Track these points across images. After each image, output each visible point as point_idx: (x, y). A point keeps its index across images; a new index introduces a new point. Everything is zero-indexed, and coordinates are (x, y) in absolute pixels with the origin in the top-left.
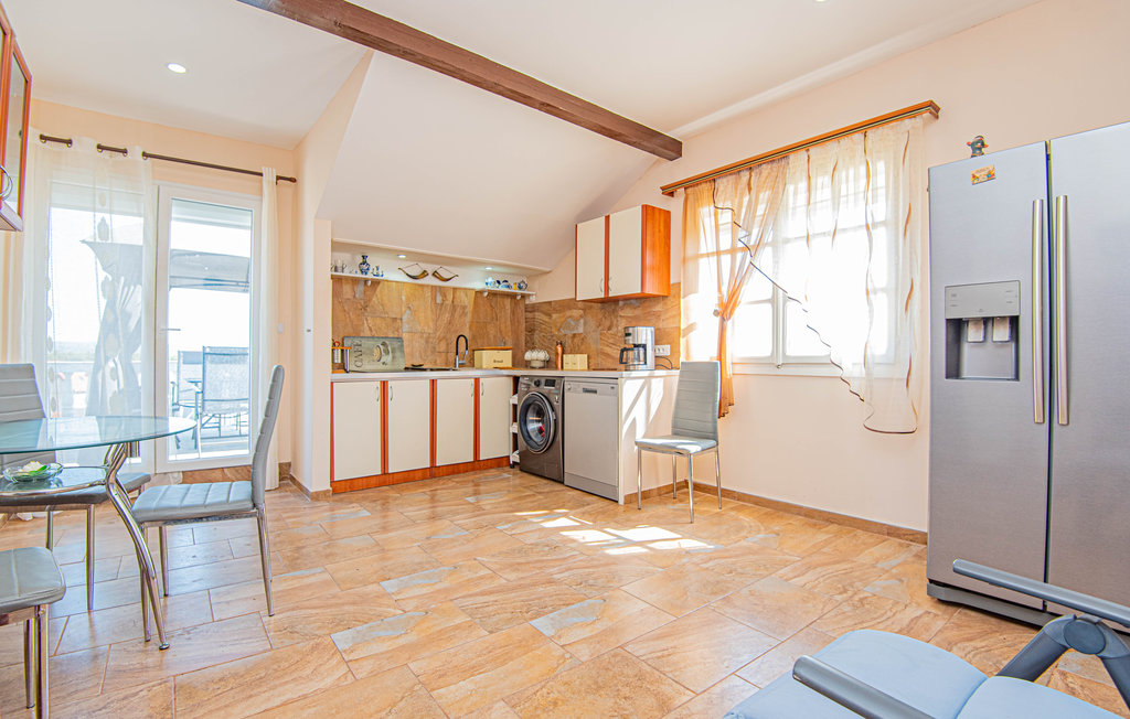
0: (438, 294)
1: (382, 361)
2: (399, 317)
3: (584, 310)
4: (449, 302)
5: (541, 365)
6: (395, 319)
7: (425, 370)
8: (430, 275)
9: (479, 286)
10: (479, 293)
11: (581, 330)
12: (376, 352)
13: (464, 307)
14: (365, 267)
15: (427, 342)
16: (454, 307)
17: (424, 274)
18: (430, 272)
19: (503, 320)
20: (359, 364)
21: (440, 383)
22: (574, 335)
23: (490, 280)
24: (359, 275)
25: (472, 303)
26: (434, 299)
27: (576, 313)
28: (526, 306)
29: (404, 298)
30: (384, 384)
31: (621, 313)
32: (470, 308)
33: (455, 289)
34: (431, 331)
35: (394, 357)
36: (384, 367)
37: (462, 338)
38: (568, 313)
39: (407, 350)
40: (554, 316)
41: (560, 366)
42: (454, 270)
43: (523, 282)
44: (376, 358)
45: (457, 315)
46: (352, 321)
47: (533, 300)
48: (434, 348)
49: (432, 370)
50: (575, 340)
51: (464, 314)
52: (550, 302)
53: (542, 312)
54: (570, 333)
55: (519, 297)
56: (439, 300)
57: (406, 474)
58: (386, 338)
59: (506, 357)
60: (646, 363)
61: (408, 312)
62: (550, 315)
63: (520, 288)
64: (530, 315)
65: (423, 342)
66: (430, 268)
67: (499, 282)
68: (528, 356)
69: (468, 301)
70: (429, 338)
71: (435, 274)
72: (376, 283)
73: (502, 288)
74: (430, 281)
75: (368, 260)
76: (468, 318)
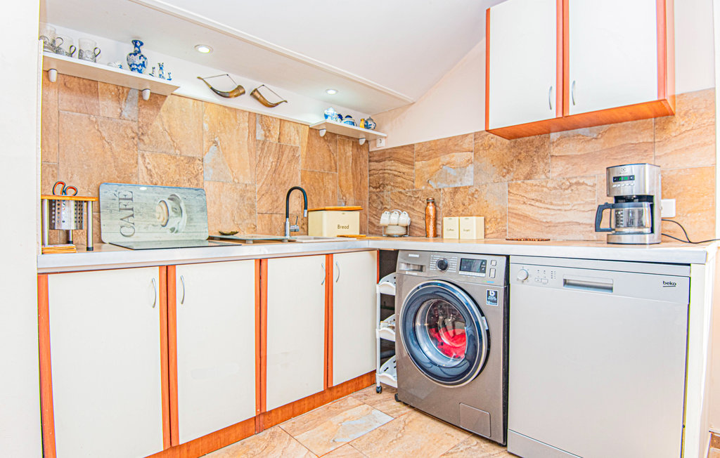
0: (258, 126)
1: (170, 226)
2: (198, 156)
3: (476, 152)
4: (274, 139)
5: (403, 231)
6: (191, 159)
7: (244, 241)
8: (247, 94)
9: (314, 120)
10: (314, 131)
11: (468, 181)
12: (160, 211)
13: (295, 150)
14: (138, 60)
15: (242, 197)
16: (281, 148)
17: (239, 91)
18: (248, 89)
19: (344, 171)
20: (127, 231)
21: (272, 265)
22: (456, 190)
23: (331, 112)
25: (305, 144)
26: (254, 133)
27: (459, 158)
28: (371, 155)
29: (206, 125)
30: (168, 271)
31: (555, 151)
32: (302, 152)
34: (248, 182)
35: (190, 219)
36: (173, 236)
37: (296, 193)
38: (445, 159)
39: (211, 209)
40: (418, 164)
41: (431, 233)
43: (371, 119)
44: (161, 221)
45: (285, 160)
46: (115, 158)
47: (382, 145)
48: (253, 206)
49: (255, 242)
50: (458, 196)
51: (294, 158)
52: (412, 146)
53: (398, 160)
54: (447, 187)
56: (260, 135)
58: (177, 187)
59: (352, 221)
60: (652, 231)
61: (213, 147)
62: (411, 164)
63: (367, 127)
64: (374, 165)
65: (236, 196)
66: (249, 85)
67: (340, 116)
68: (385, 219)
69: (298, 140)
70: (245, 191)
71: (257, 95)
72: (157, 99)
74: (246, 103)
75: (144, 50)
76: (300, 166)
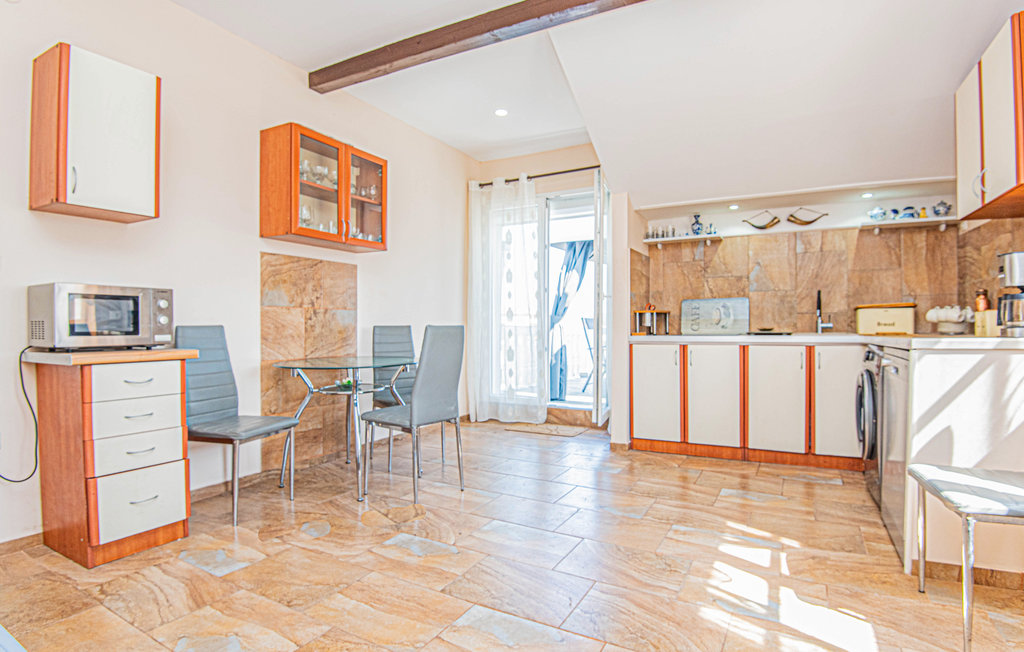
0: (799, 242)
2: (745, 275)
4: (816, 249)
5: (959, 329)
6: (739, 279)
8: (784, 222)
9: (862, 221)
10: (865, 231)
12: (716, 315)
13: (841, 253)
14: (696, 227)
15: (782, 301)
16: (824, 255)
17: (775, 222)
18: (783, 218)
19: (912, 264)
20: (695, 327)
23: (877, 211)
24: (693, 237)
25: (855, 246)
26: (793, 248)
28: (959, 240)
29: (751, 253)
30: (684, 348)
32: (851, 253)
33: (824, 232)
34: (788, 288)
39: (755, 312)
42: (821, 209)
43: (943, 203)
44: (716, 321)
46: (691, 285)
48: (793, 308)
51: (840, 262)
53: (972, 244)
55: (943, 228)
56: (800, 248)
57: (711, 449)
58: (728, 298)
59: (899, 318)
61: (757, 268)
62: (979, 248)
63: (938, 213)
65: (776, 301)
66: (783, 213)
67: (896, 212)
68: (933, 314)
69: (844, 244)
70: (785, 296)
71: (792, 219)
72: (716, 241)
73: (902, 219)
74: (785, 227)
75: (701, 219)
76: (847, 267)
